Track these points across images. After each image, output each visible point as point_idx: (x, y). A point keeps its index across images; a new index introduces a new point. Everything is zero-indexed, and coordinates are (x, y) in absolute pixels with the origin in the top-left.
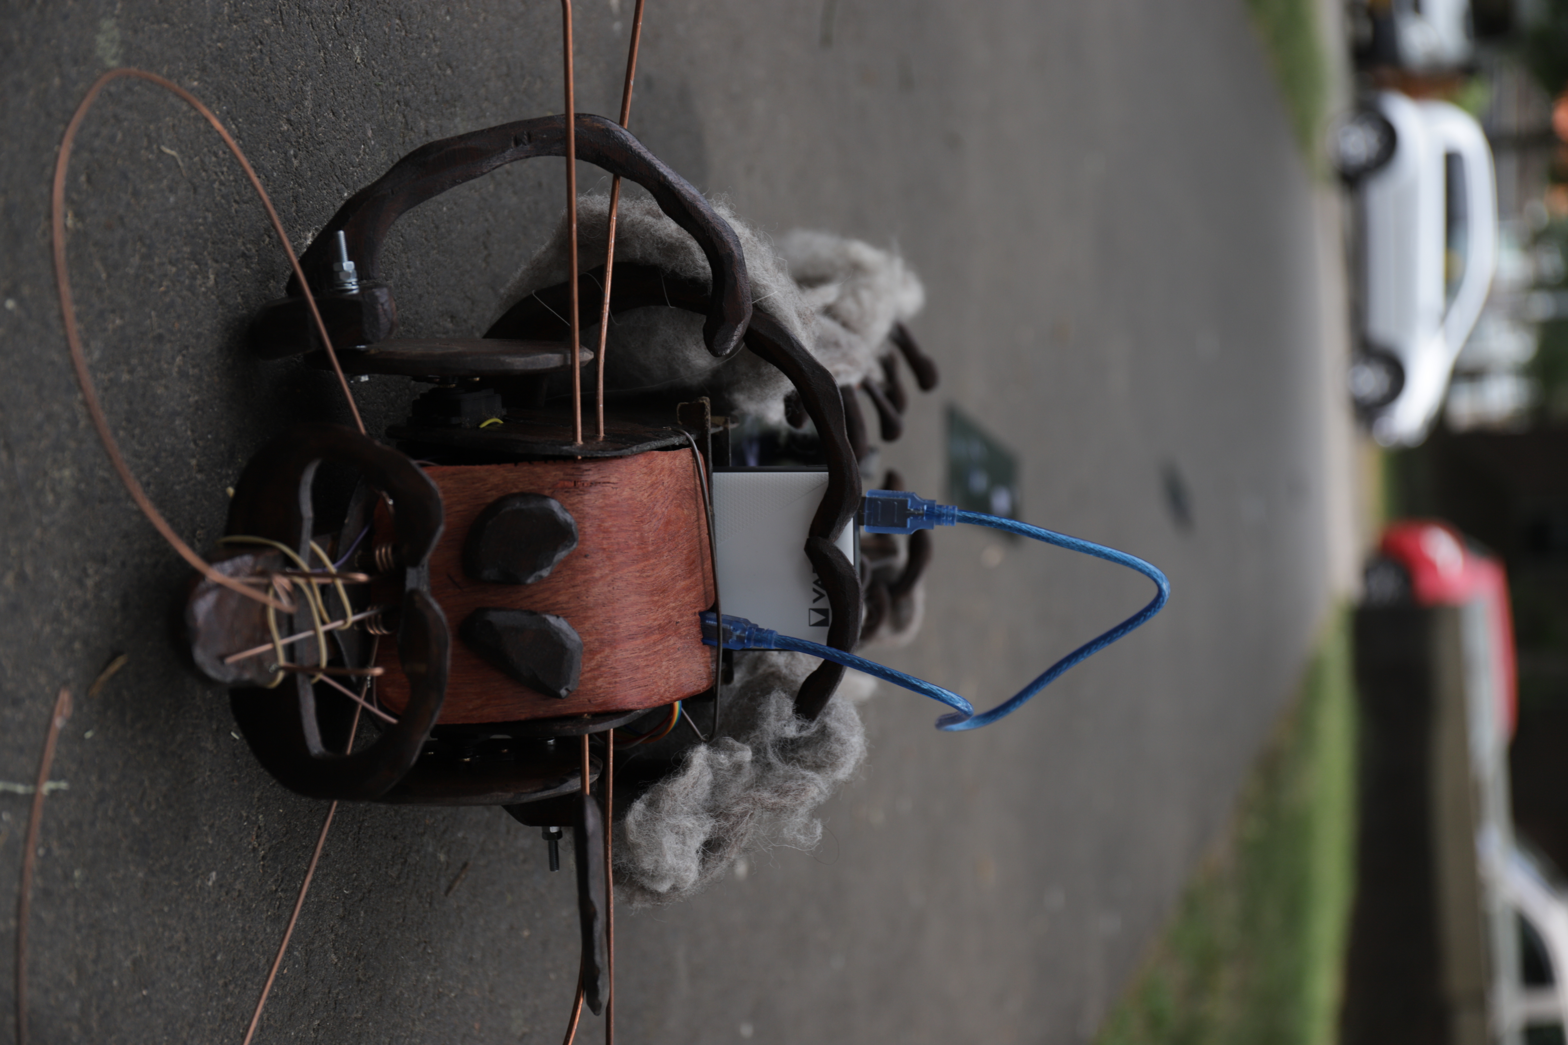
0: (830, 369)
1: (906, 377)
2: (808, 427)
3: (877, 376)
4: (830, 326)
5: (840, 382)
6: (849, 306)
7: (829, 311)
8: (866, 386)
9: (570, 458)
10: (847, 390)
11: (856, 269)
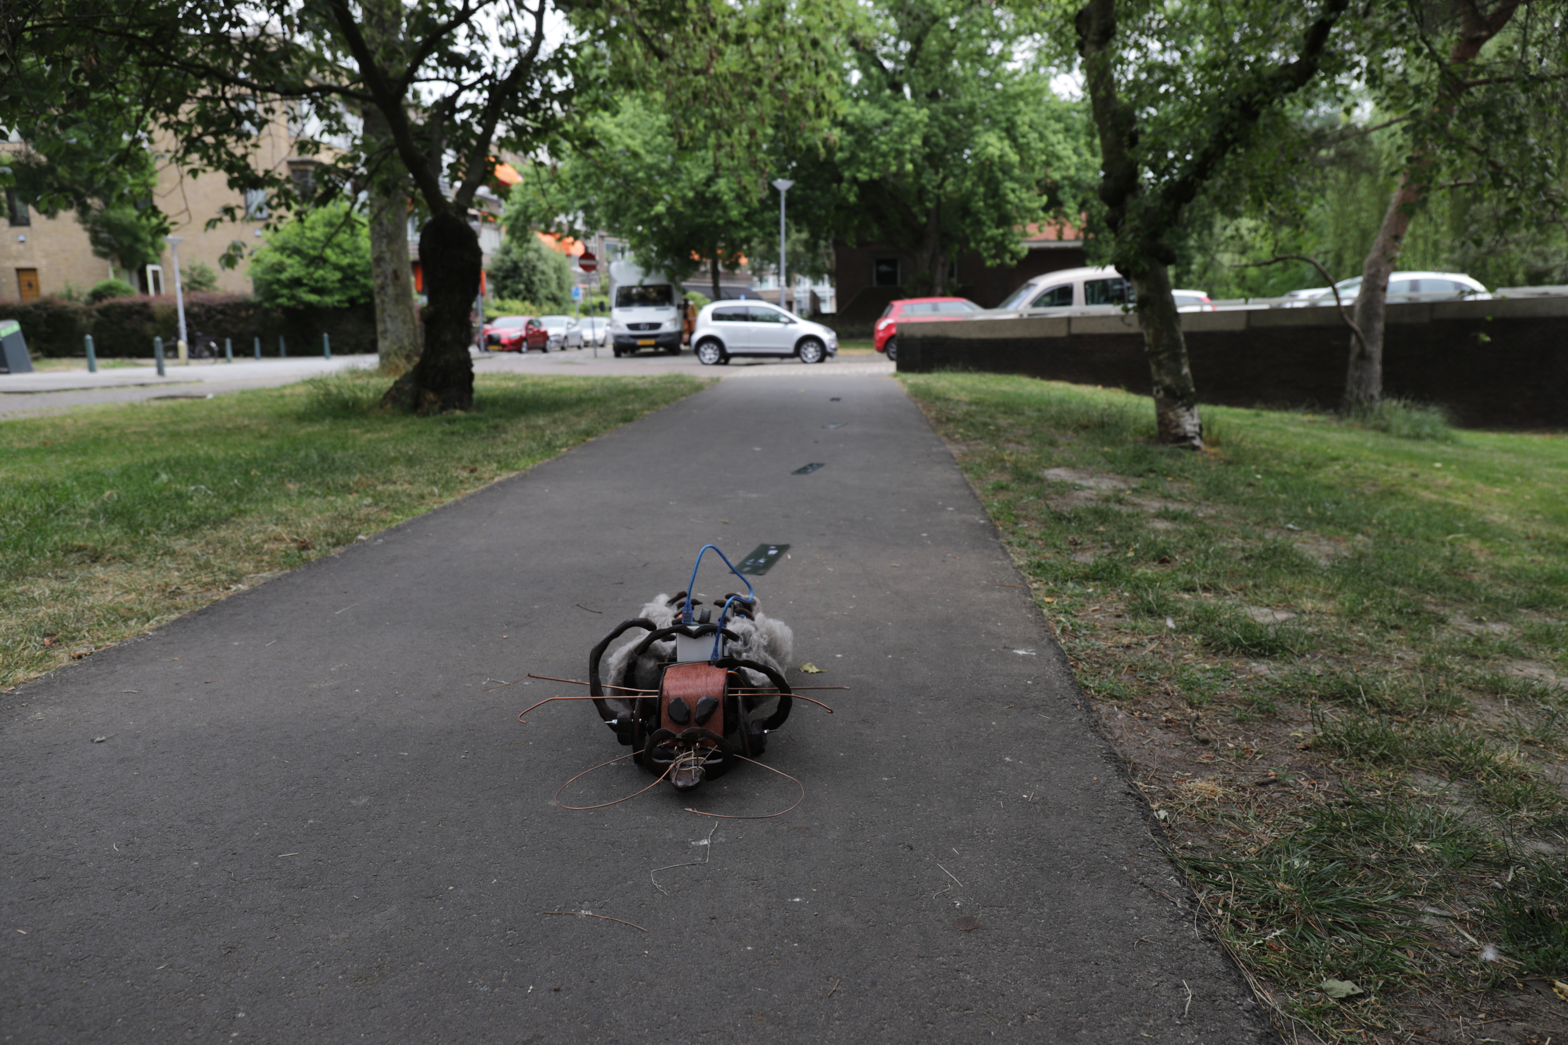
9: (661, 699)
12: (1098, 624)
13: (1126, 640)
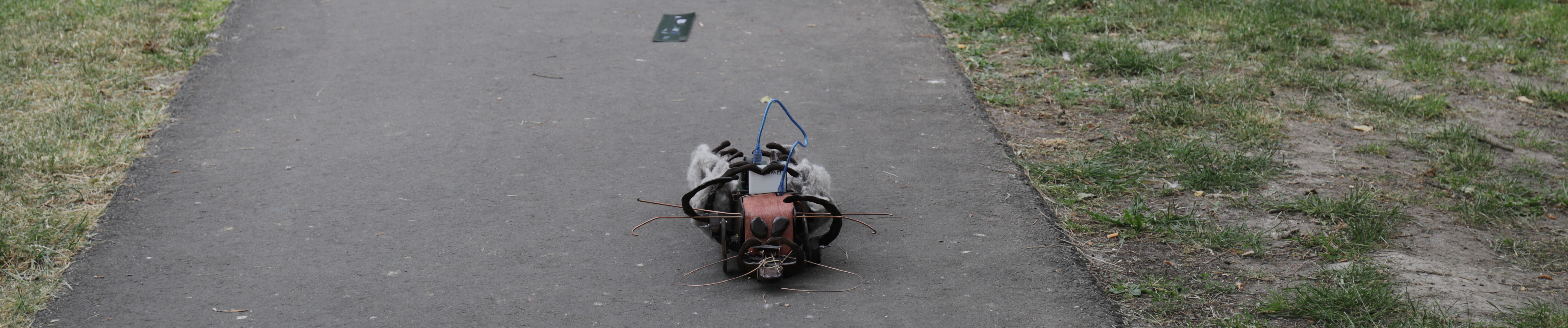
0: (726, 171)
1: (726, 149)
2: (739, 175)
3: (726, 157)
4: (715, 169)
5: (729, 168)
6: (709, 165)
7: (711, 169)
8: (729, 161)
9: (744, 219)
10: (730, 166)
11: (699, 163)
12: (1004, 63)
13: (1025, 72)
